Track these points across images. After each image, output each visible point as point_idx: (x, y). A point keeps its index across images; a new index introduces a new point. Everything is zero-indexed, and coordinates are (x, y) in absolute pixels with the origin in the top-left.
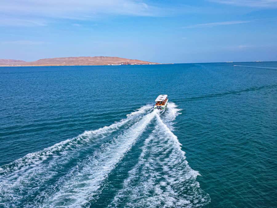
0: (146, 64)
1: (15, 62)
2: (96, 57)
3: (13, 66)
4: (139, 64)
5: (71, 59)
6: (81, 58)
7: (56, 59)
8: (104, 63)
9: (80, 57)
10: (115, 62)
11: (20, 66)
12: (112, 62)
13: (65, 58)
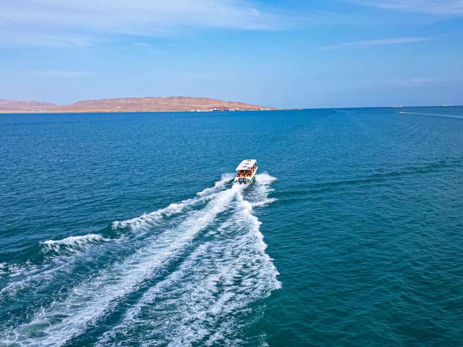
0: (255, 110)
1: (39, 105)
2: (171, 98)
3: (33, 112)
4: (244, 110)
5: (129, 102)
6: (146, 100)
7: (105, 100)
8: (185, 108)
9: (145, 98)
10: (204, 106)
11: (45, 112)
12: (198, 106)
13: (119, 99)
